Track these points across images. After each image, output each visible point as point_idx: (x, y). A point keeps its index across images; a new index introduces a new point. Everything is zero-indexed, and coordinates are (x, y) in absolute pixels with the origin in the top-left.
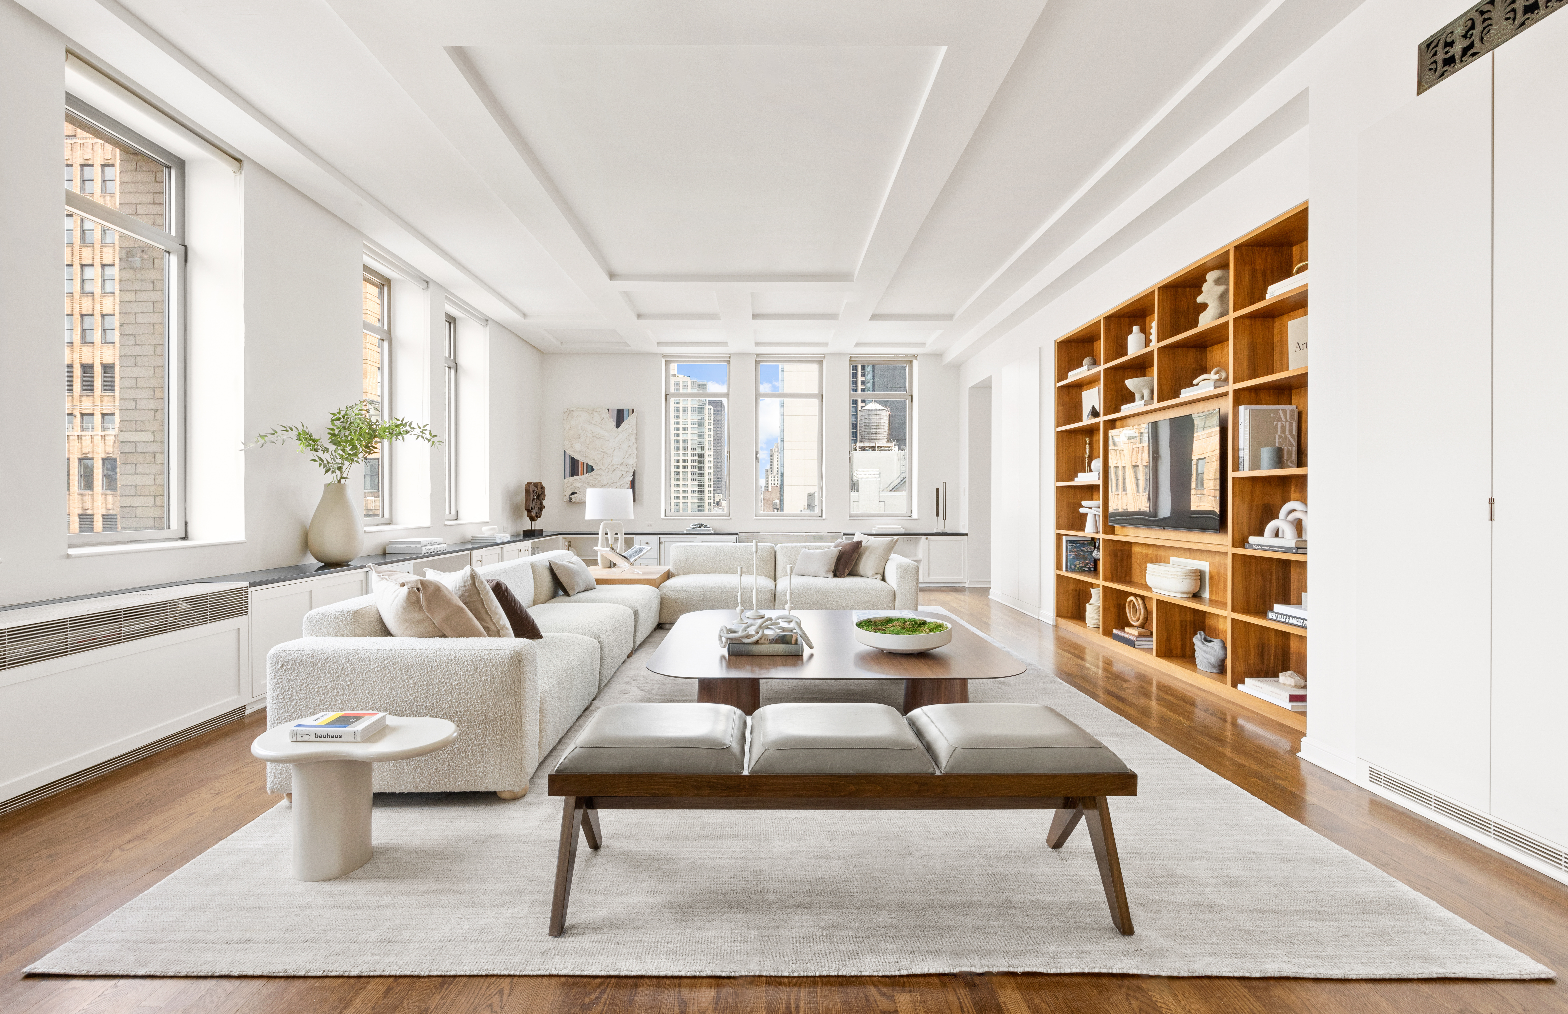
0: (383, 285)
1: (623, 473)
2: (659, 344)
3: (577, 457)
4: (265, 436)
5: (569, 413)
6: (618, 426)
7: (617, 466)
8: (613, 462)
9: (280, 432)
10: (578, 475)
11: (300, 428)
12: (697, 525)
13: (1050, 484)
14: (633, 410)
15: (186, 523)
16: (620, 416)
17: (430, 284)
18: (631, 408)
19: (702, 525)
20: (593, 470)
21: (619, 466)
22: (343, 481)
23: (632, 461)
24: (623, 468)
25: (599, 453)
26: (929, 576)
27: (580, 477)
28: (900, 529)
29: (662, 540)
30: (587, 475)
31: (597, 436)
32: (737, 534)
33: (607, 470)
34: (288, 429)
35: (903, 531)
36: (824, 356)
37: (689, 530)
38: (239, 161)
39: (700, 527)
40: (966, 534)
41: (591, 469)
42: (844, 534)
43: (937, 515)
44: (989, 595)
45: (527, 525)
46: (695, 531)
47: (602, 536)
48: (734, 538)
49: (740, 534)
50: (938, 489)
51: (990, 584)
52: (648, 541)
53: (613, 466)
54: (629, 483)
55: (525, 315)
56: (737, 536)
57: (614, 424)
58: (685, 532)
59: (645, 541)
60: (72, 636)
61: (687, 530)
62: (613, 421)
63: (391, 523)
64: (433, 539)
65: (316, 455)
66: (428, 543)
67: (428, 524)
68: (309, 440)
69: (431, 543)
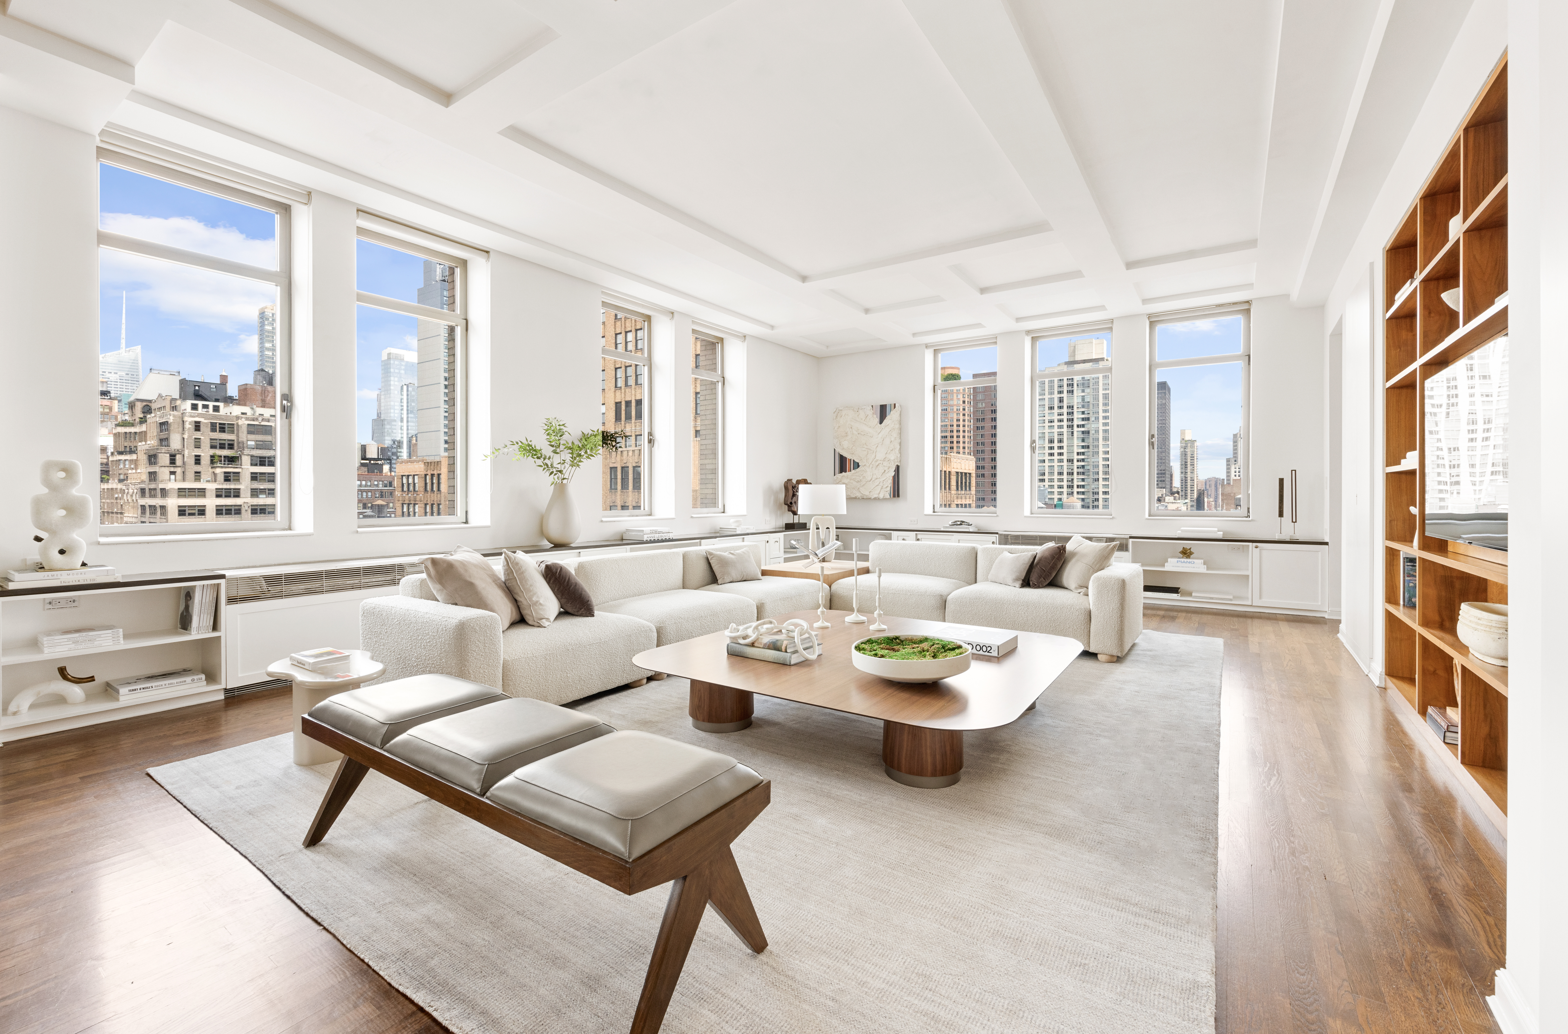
0: (644, 321)
1: (886, 469)
2: (914, 335)
3: (845, 455)
4: (499, 449)
5: (838, 413)
6: (881, 422)
7: (880, 462)
8: (877, 458)
9: (508, 446)
10: (846, 472)
11: (524, 441)
12: (956, 522)
13: (1380, 471)
14: (895, 404)
15: (467, 512)
16: (883, 412)
17: (675, 314)
18: (893, 403)
19: (963, 522)
20: (858, 466)
21: (881, 462)
22: (565, 481)
23: (892, 457)
24: (885, 464)
25: (864, 449)
26: (1260, 598)
27: (848, 473)
28: (1215, 532)
29: (919, 537)
30: (853, 471)
31: (862, 433)
32: (997, 533)
33: (871, 466)
34: (515, 443)
35: (1220, 535)
36: (1112, 321)
37: (947, 527)
38: (487, 252)
39: (961, 524)
40: (1326, 544)
41: (857, 465)
42: (1131, 537)
43: (1281, 514)
44: (1338, 632)
45: (789, 518)
46: (952, 528)
47: (813, 531)
48: (994, 538)
49: (1000, 533)
50: (1281, 481)
51: (1341, 616)
52: (905, 538)
53: (876, 461)
54: (891, 478)
55: (772, 327)
56: (997, 535)
57: (877, 420)
58: (942, 529)
59: (902, 538)
60: (325, 583)
61: (944, 527)
62: (877, 417)
63: (650, 515)
64: (659, 529)
65: (539, 462)
66: (652, 532)
67: (673, 516)
68: (532, 451)
69: (656, 532)
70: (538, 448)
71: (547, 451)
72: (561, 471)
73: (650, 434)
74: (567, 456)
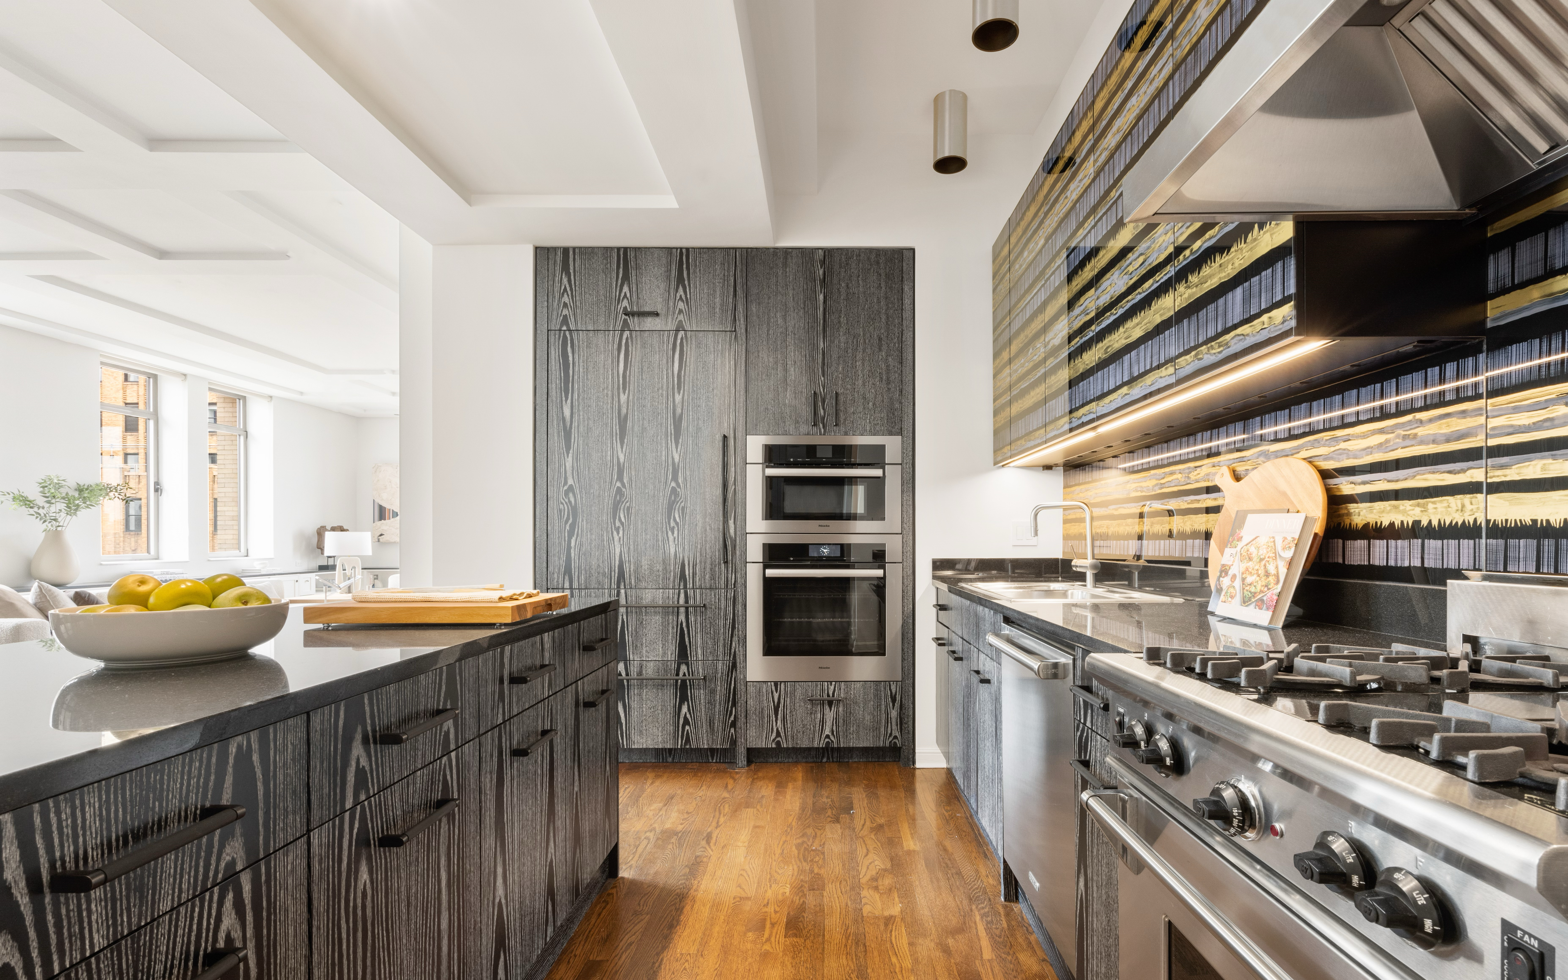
0: (150, 379)
3: (384, 505)
5: (377, 468)
10: (383, 520)
11: (16, 492)
17: (187, 376)
20: (397, 515)
22: (59, 529)
27: (387, 521)
30: (392, 520)
47: (340, 570)
55: (302, 393)
63: (158, 559)
64: (171, 570)
65: (32, 511)
66: (163, 574)
67: (187, 559)
68: (27, 502)
69: (167, 573)
70: (30, 498)
71: (41, 501)
72: (55, 520)
73: (157, 483)
74: (61, 506)
